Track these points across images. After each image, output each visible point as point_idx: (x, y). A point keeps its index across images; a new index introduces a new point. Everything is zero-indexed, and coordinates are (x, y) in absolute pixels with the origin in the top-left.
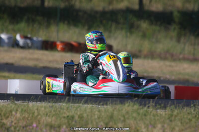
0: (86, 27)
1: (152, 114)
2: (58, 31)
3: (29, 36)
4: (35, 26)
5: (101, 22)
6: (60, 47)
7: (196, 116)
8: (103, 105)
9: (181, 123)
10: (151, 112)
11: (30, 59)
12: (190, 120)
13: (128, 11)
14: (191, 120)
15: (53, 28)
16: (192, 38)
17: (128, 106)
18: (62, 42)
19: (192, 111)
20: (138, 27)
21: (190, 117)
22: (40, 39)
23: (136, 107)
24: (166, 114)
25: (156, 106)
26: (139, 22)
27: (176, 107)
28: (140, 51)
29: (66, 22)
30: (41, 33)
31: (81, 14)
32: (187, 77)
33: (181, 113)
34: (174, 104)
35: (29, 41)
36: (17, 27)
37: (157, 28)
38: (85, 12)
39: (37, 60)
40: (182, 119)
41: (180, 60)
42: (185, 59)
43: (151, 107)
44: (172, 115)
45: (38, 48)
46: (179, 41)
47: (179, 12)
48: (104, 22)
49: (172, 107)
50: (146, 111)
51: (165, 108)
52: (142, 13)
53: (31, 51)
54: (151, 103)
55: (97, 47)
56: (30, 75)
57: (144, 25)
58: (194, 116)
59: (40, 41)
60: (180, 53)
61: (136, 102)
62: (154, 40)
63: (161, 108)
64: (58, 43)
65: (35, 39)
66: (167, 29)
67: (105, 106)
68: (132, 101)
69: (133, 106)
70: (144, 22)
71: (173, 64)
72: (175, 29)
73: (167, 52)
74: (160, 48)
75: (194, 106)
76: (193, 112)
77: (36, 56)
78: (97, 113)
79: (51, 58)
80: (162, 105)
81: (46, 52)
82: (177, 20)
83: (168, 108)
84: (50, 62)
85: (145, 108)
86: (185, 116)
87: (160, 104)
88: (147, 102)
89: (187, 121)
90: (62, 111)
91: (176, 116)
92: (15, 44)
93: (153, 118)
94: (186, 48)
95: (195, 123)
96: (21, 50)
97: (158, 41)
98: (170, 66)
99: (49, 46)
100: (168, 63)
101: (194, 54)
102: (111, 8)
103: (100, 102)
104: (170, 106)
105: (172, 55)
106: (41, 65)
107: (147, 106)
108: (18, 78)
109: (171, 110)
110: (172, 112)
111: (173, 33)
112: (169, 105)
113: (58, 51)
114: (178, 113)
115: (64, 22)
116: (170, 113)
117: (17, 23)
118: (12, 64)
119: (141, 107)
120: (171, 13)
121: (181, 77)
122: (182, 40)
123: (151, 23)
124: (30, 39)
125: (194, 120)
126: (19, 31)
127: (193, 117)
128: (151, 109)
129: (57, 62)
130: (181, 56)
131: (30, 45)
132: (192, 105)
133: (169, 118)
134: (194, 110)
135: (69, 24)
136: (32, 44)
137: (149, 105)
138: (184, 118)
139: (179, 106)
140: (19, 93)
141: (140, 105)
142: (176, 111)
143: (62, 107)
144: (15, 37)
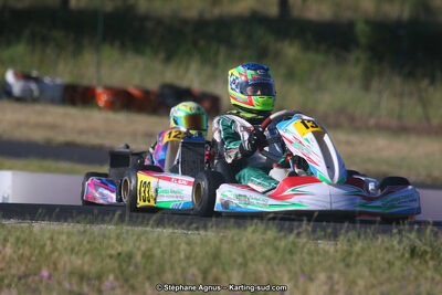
0: (162, 55)
1: (305, 250)
2: (99, 64)
3: (35, 73)
4: (49, 51)
5: (195, 44)
6: (103, 98)
7: (403, 255)
8: (197, 229)
9: (371, 270)
10: (304, 246)
11: (37, 126)
12: (390, 264)
13: (256, 19)
14: (393, 264)
15: (88, 57)
16: (397, 80)
17: (253, 232)
18: (109, 89)
19: (395, 243)
20: (277, 55)
21: (390, 256)
22: (59, 81)
23: (271, 233)
24: (336, 251)
25: (314, 231)
26: (279, 46)
27: (359, 236)
29: (117, 43)
30: (61, 67)
31: (149, 25)
33: (369, 248)
34: (354, 228)
35: (33, 86)
36: (7, 53)
37: (320, 58)
38: (159, 22)
39: (53, 127)
40: (371, 262)
41: (368, 129)
42: (381, 128)
43: (304, 235)
44: (350, 254)
45: (53, 101)
46: (366, 87)
47: (367, 22)
48: (202, 43)
49: (352, 234)
50: (294, 244)
51: (335, 236)
52: (285, 25)
53: (38, 107)
54: (304, 226)
55: (255, 102)
56: (35, 163)
57: (291, 51)
58: (398, 254)
59: (57, 85)
60: (371, 115)
61: (271, 222)
62: (312, 85)
63: (326, 237)
64: (99, 90)
65: (47, 80)
66: (341, 60)
67: (202, 232)
69: (264, 233)
70: (291, 44)
71: (354, 138)
72: (358, 60)
73: (341, 111)
75: (400, 232)
76: (397, 247)
77: (49, 119)
78: (183, 246)
79: (82, 124)
80: (329, 230)
81: (73, 111)
82: (363, 40)
83: (341, 237)
84: (81, 132)
85: (292, 237)
86: (379, 256)
87: (324, 229)
88: (296, 224)
89: (385, 265)
90: (106, 241)
91: (358, 255)
92: (4, 92)
93: (307, 258)
94: (384, 103)
95: (402, 270)
96: (17, 106)
97: (320, 88)
98: (348, 143)
99: (77, 96)
100: (342, 136)
101: (400, 117)
102: (217, 11)
103: (191, 224)
104: (347, 232)
105: (352, 119)
106: (60, 138)
107: (295, 232)
108: (10, 169)
109: (349, 241)
110: (351, 246)
111: (356, 71)
112: (343, 231)
113: (100, 108)
114: (363, 249)
115: (112, 45)
116: (345, 248)
117: (9, 44)
119: (282, 234)
120: (351, 25)
121: (371, 167)
122: (375, 84)
123: (306, 48)
124: (37, 80)
125: (398, 264)
126: (11, 63)
127: (397, 258)
128: (303, 240)
129: (95, 132)
130: (372, 122)
131: (36, 93)
132: (395, 231)
133: (344, 260)
134: (400, 242)
135: (123, 47)
136: (42, 91)
137: (300, 230)
138: (376, 258)
139: (365, 232)
140: (10, 202)
141: (280, 231)
142: (360, 244)
143: (107, 233)
144: (3, 75)
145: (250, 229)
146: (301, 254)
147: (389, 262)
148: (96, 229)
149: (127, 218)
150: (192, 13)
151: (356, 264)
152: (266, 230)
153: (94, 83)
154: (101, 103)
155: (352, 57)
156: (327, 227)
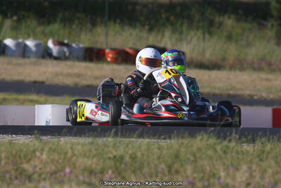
0: (147, 27)
1: (235, 150)
2: (107, 35)
3: (66, 41)
4: (74, 26)
5: (168, 19)
6: (110, 56)
8: (165, 139)
9: (276, 162)
10: (233, 148)
11: (70, 75)
15: (100, 30)
17: (201, 140)
18: (113, 50)
20: (220, 24)
22: (81, 46)
23: (212, 141)
24: (254, 151)
25: (240, 138)
26: (221, 19)
27: (269, 141)
28: (224, 59)
29: (118, 21)
30: (83, 37)
31: (138, 8)
33: (275, 148)
34: (265, 135)
35: (65, 49)
36: (49, 29)
37: (248, 25)
38: (145, 6)
39: (78, 76)
40: (277, 157)
43: (233, 141)
44: (263, 152)
45: (78, 59)
46: (278, 44)
48: (172, 18)
49: (264, 139)
50: (226, 146)
51: (253, 141)
53: (69, 63)
54: (234, 135)
57: (229, 22)
59: (81, 48)
61: (212, 134)
62: (244, 43)
63: (247, 142)
64: (107, 51)
65: (74, 45)
66: (261, 26)
67: (168, 141)
68: (206, 133)
69: (207, 140)
70: (229, 18)
71: (271, 76)
73: (262, 59)
77: (76, 71)
79: (97, 73)
80: (250, 137)
81: (91, 65)
83: (258, 141)
84: (96, 78)
85: (225, 143)
87: (246, 137)
88: (228, 134)
90: (106, 149)
91: (269, 153)
92: (47, 54)
93: (236, 156)
96: (55, 62)
97: (249, 45)
98: (267, 80)
99: (94, 55)
100: (263, 75)
103: (161, 135)
104: (261, 138)
105: (270, 64)
106: (84, 83)
107: (228, 139)
108: (52, 103)
109: (262, 143)
110: (264, 147)
112: (258, 137)
113: (108, 62)
114: (271, 149)
115: (115, 22)
116: (260, 148)
117: (49, 23)
118: (43, 83)
119: (219, 141)
120: (267, 4)
123: (238, 20)
124: (67, 45)
126: (51, 35)
131: (67, 54)
133: (259, 156)
135: (122, 22)
136: (70, 53)
137: (231, 138)
139: (273, 138)
140: (51, 125)
141: (218, 139)
142: (269, 146)
143: (107, 143)
144: (46, 43)
145: (199, 138)
146: (232, 153)
148: (100, 141)
149: (120, 134)
151: (267, 158)
152: (208, 138)
153: (104, 46)
154: (109, 59)
155: (269, 25)
156: (249, 134)
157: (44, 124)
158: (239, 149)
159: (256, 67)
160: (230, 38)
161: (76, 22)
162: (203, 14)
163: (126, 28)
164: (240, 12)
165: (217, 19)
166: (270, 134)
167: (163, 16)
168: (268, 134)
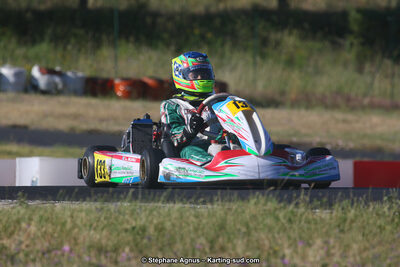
0: (173, 48)
1: (304, 217)
2: (116, 58)
3: (58, 69)
4: (69, 47)
5: (203, 37)
6: (121, 89)
7: (393, 220)
8: (204, 203)
9: (363, 235)
10: (302, 215)
11: (62, 116)
13: (258, 13)
14: (384, 229)
15: (106, 52)
16: (388, 62)
18: (125, 80)
19: (386, 209)
20: (278, 43)
21: (380, 222)
22: (80, 74)
23: (272, 204)
24: (331, 219)
25: (311, 201)
26: (279, 35)
27: (352, 204)
28: (283, 93)
29: (132, 39)
30: (82, 62)
31: (160, 20)
32: (379, 143)
33: (362, 215)
34: (348, 196)
35: (57, 79)
36: (32, 51)
37: (317, 45)
38: (171, 17)
39: (76, 117)
40: (364, 228)
41: (363, 108)
42: (373, 107)
43: (302, 205)
44: (345, 220)
45: (76, 93)
46: (360, 70)
47: (359, 11)
48: (209, 35)
49: (345, 202)
50: (292, 212)
51: (330, 205)
53: (62, 99)
54: (302, 197)
55: (196, 86)
56: (61, 149)
57: (290, 40)
58: (389, 219)
59: (82, 78)
60: (365, 95)
61: (271, 196)
62: (310, 70)
63: (322, 206)
64: (117, 81)
65: (69, 74)
66: (336, 46)
67: (209, 206)
68: (263, 195)
69: (265, 205)
70: (290, 34)
71: (350, 117)
73: (339, 92)
74: (324, 84)
75: (390, 199)
76: (387, 213)
77: (72, 110)
78: (192, 218)
79: (103, 113)
80: (325, 200)
81: (94, 101)
82: (355, 27)
83: (337, 206)
84: (102, 120)
85: (290, 207)
86: (371, 221)
87: (319, 199)
88: (295, 195)
89: (375, 230)
90: (121, 217)
91: (352, 221)
92: (31, 86)
93: (306, 226)
94: (376, 84)
96: (43, 98)
97: (318, 72)
98: (345, 121)
99: (98, 87)
100: (339, 115)
101: (392, 95)
102: (221, 6)
103: (198, 198)
104: (341, 201)
105: (348, 99)
106: (84, 127)
107: (294, 202)
108: (40, 155)
109: (343, 209)
110: (345, 213)
111: (349, 55)
112: (337, 200)
113: (118, 98)
114: (356, 216)
115: (127, 40)
116: (339, 214)
117: (34, 42)
118: (25, 127)
119: (282, 205)
120: (344, 14)
121: (367, 143)
122: (368, 67)
123: (303, 38)
124: (59, 74)
125: (389, 228)
126: (36, 60)
127: (388, 223)
128: (302, 210)
129: (115, 119)
130: (366, 101)
131: (60, 86)
132: (385, 198)
133: (339, 226)
134: (389, 209)
135: (137, 40)
136: (65, 84)
137: (298, 200)
138: (368, 224)
139: (358, 200)
140: (39, 185)
141: (280, 202)
142: (353, 211)
143: (122, 210)
144: (30, 71)
145: (253, 201)
146: (300, 222)
147: (380, 227)
148: (112, 206)
149: (140, 196)
150: (200, 9)
151: (350, 229)
152: (267, 201)
153: (112, 75)
154: (119, 94)
155: (347, 43)
156: (323, 196)
157: (29, 184)
158: (310, 217)
159: (329, 103)
160: (290, 63)
161: (73, 41)
162: (252, 28)
163: (144, 49)
164: (306, 25)
165: (274, 36)
166: (354, 195)
167: (197, 32)
168: (351, 195)
